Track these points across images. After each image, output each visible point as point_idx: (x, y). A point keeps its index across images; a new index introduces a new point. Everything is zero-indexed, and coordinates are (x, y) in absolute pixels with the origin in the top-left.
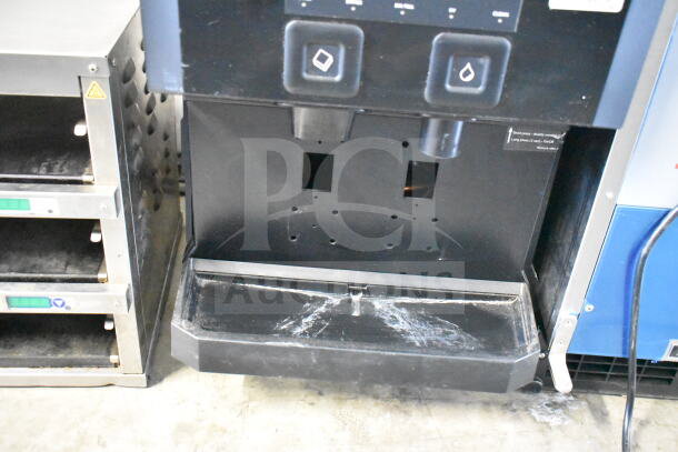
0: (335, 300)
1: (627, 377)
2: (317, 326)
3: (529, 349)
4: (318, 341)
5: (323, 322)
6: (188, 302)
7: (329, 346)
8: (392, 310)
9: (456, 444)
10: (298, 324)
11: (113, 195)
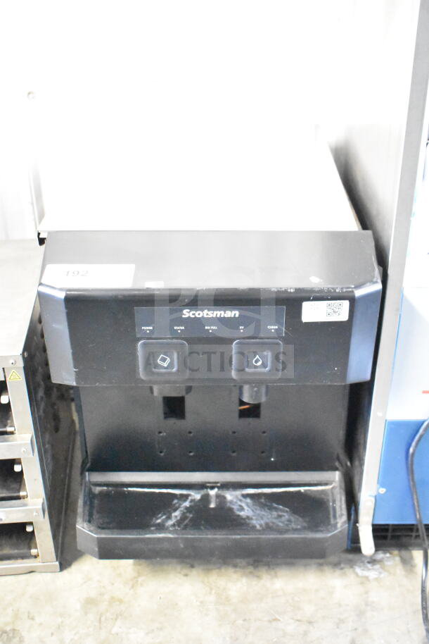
0: (196, 495)
1: (419, 536)
2: (183, 518)
3: (339, 525)
4: (184, 531)
5: (188, 514)
6: (87, 508)
7: (191, 535)
8: (241, 500)
9: (296, 599)
10: (169, 518)
11: (30, 442)
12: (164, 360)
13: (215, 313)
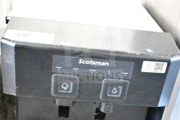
12: (65, 86)
13: (96, 62)
